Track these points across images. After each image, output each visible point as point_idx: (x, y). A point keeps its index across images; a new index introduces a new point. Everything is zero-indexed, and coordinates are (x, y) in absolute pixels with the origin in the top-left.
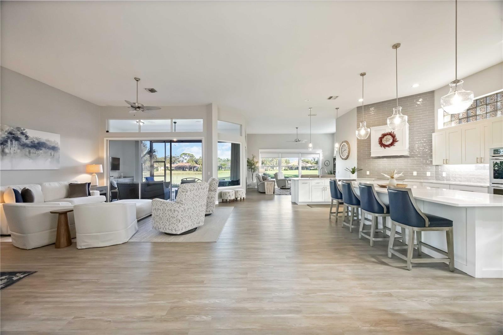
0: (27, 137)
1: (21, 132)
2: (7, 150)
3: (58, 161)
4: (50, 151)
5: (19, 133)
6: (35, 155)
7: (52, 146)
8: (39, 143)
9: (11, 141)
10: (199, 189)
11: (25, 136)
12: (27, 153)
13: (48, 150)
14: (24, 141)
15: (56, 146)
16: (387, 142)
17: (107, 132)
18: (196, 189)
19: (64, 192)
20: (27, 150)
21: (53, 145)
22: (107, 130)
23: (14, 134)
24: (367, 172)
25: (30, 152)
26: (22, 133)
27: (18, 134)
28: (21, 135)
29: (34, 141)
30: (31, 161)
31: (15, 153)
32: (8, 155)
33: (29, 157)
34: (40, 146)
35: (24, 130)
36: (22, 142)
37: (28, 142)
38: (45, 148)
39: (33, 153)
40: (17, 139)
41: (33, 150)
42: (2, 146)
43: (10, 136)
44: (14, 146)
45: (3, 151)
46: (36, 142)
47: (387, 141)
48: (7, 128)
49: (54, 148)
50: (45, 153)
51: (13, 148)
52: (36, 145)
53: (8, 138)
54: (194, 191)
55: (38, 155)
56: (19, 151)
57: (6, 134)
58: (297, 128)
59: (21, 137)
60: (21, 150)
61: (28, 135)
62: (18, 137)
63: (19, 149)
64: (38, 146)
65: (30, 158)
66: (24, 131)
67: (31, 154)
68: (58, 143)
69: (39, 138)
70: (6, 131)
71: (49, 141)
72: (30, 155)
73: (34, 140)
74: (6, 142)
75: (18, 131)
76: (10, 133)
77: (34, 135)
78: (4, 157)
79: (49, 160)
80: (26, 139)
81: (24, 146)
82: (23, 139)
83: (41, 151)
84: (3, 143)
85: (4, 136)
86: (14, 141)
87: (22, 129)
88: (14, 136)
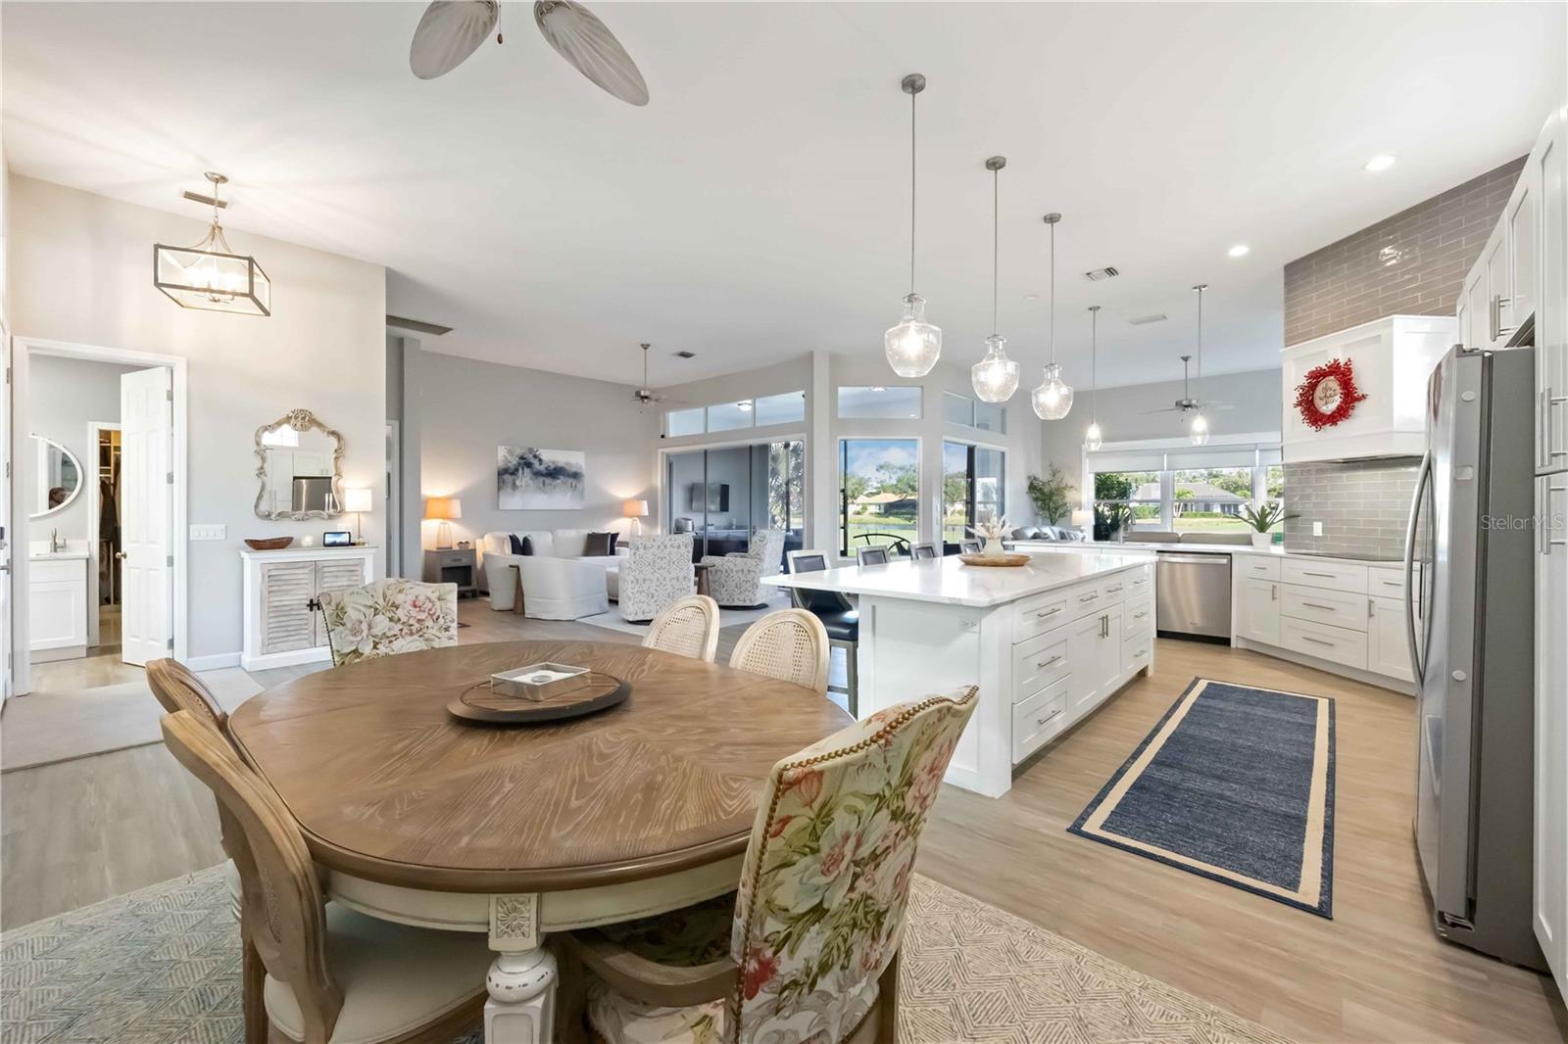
0: (540, 460)
1: (534, 454)
2: (518, 483)
3: (582, 495)
4: (571, 480)
5: (531, 456)
6: (551, 487)
8: (555, 469)
9: (523, 469)
10: (665, 547)
11: (538, 459)
12: (541, 485)
13: (567, 479)
14: (537, 467)
15: (579, 471)
16: (1326, 403)
17: (663, 436)
18: (659, 547)
19: (581, 546)
20: (541, 479)
21: (574, 470)
22: (661, 434)
23: (526, 458)
24: (1315, 523)
25: (544, 485)
26: (535, 457)
27: (530, 458)
28: (534, 459)
29: (549, 466)
30: (545, 496)
31: (526, 486)
32: (520, 489)
33: (543, 491)
34: (557, 473)
35: (537, 451)
36: (535, 469)
37: (542, 468)
38: (564, 475)
39: (549, 484)
40: (529, 465)
41: (548, 480)
42: (513, 476)
43: (522, 461)
44: (526, 475)
45: (514, 484)
46: (552, 467)
47: (1327, 398)
48: (519, 452)
49: (576, 476)
50: (564, 483)
51: (524, 478)
52: (552, 471)
53: (519, 464)
54: (655, 549)
55: (555, 487)
56: (531, 482)
57: (517, 459)
58: (1186, 359)
59: (534, 462)
60: (534, 481)
61: (541, 457)
62: (530, 462)
63: (531, 479)
64: (554, 473)
65: (545, 492)
66: (537, 453)
67: (546, 486)
68: (581, 466)
69: (555, 460)
70: (516, 456)
71: (568, 464)
72: (544, 488)
73: (550, 464)
74: (517, 470)
75: (530, 453)
76: (522, 458)
77: (551, 456)
78: (517, 492)
79: (569, 494)
80: (540, 464)
81: (538, 474)
82: (536, 463)
83: (558, 481)
84: (514, 472)
85: (515, 462)
86: (526, 469)
87: (535, 450)
88: (525, 462)
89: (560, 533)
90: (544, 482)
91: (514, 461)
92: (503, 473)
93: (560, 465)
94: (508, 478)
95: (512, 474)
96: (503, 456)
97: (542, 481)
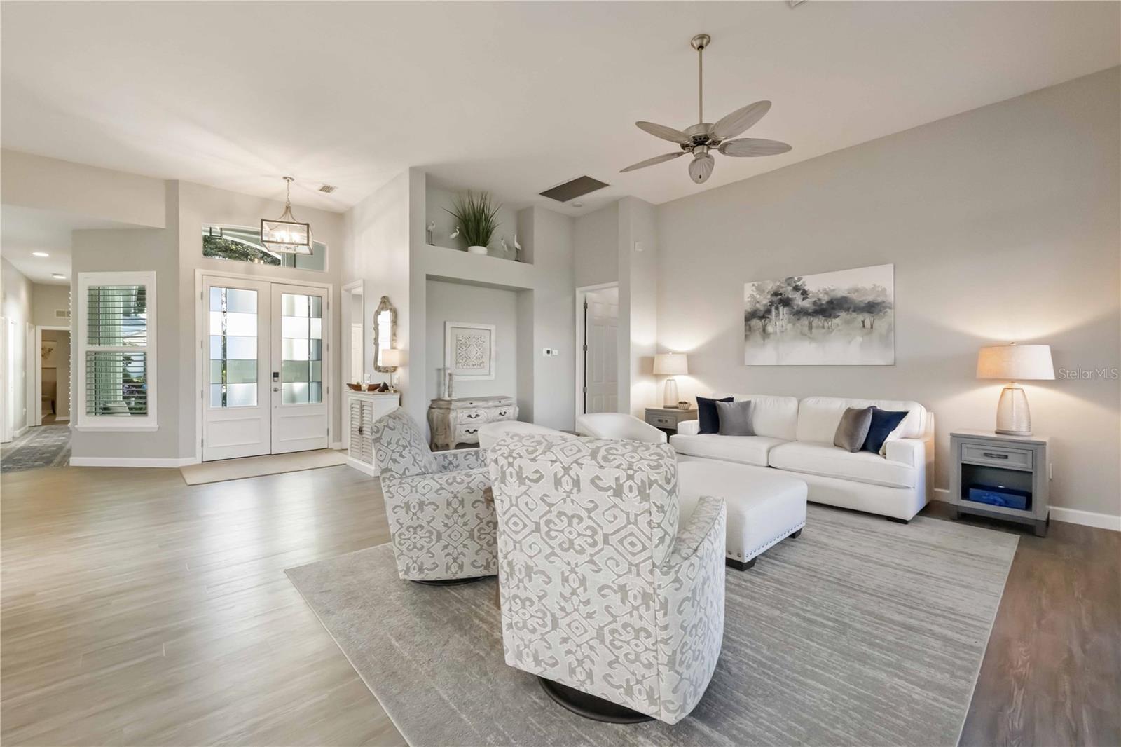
0: (805, 293)
1: (794, 285)
2: (770, 329)
3: (885, 341)
4: (860, 317)
5: (790, 288)
6: (823, 331)
7: (867, 302)
8: (831, 302)
9: (777, 308)
11: (800, 292)
12: (806, 329)
13: (854, 315)
14: (800, 303)
15: (880, 299)
20: (805, 321)
21: (869, 298)
23: (781, 294)
25: (810, 327)
26: (796, 288)
27: (789, 292)
28: (795, 292)
29: (819, 299)
30: (813, 345)
31: (783, 332)
32: (774, 337)
33: (810, 338)
34: (833, 308)
35: (799, 279)
36: (795, 307)
37: (807, 304)
38: (847, 310)
39: (818, 327)
40: (786, 302)
41: (817, 321)
42: (763, 320)
43: (776, 299)
44: (781, 316)
45: (764, 330)
46: (825, 299)
48: (770, 286)
49: (873, 308)
50: (847, 322)
51: (780, 322)
52: (824, 307)
53: (772, 303)
55: (830, 330)
56: (789, 326)
57: (769, 296)
59: (794, 296)
60: (794, 325)
61: (806, 288)
62: (788, 298)
63: (790, 322)
64: (829, 308)
65: (812, 339)
66: (799, 283)
67: (813, 330)
68: (884, 290)
69: (832, 288)
70: (769, 292)
71: (857, 290)
72: (811, 333)
73: (821, 296)
74: (769, 311)
75: (789, 285)
76: (776, 294)
77: (819, 285)
78: (768, 341)
79: (859, 339)
80: (804, 299)
81: (801, 313)
82: (798, 297)
83: (836, 321)
84: (764, 315)
85: (765, 302)
86: (781, 309)
87: (796, 279)
88: (780, 299)
89: (810, 402)
90: (810, 324)
91: (765, 300)
92: (751, 316)
93: (840, 294)
94: (756, 323)
95: (761, 318)
96: (751, 294)
97: (807, 323)
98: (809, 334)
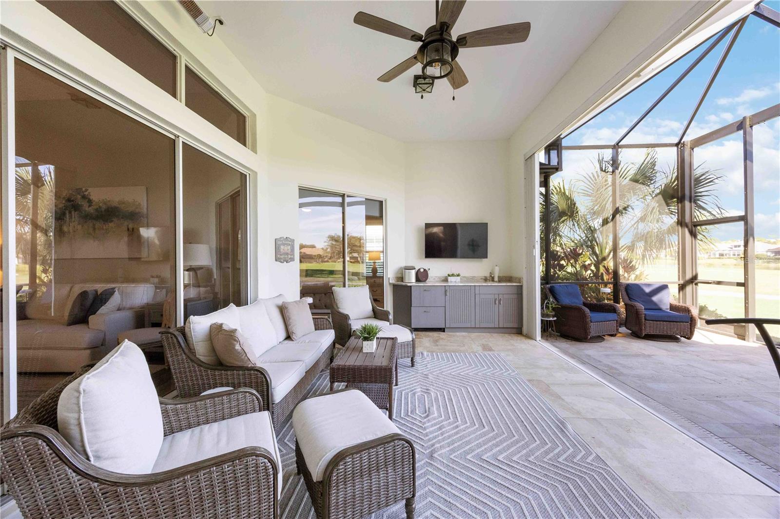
0: (90, 202)
1: (82, 194)
2: (65, 228)
4: (126, 223)
5: (79, 197)
6: (103, 232)
7: (130, 211)
8: (108, 210)
9: (70, 212)
11: (87, 200)
12: (91, 230)
13: (122, 221)
14: (87, 209)
15: (137, 211)
21: (131, 209)
23: (73, 201)
25: (94, 229)
26: (84, 197)
27: (80, 202)
28: (83, 200)
29: (100, 207)
30: (96, 243)
31: (74, 231)
33: (94, 237)
34: (109, 215)
35: (86, 190)
36: (83, 212)
37: (91, 210)
38: (118, 217)
39: (99, 229)
40: (76, 207)
41: (98, 224)
42: (60, 221)
43: (69, 204)
44: (73, 219)
45: (61, 229)
46: (104, 207)
48: (65, 193)
49: (133, 216)
50: (118, 226)
51: (73, 223)
52: (103, 213)
53: (66, 207)
55: (107, 231)
56: (79, 227)
57: (64, 202)
59: (83, 204)
60: (82, 226)
61: (91, 198)
62: (78, 204)
63: (79, 224)
64: (106, 215)
66: (86, 193)
67: (96, 231)
68: (140, 204)
69: (109, 199)
70: (64, 198)
71: (123, 203)
72: (95, 233)
73: (101, 205)
74: (64, 214)
75: (79, 194)
76: (69, 200)
77: (100, 195)
80: (89, 206)
81: (87, 217)
82: (85, 204)
83: (111, 225)
84: (60, 217)
85: (61, 206)
86: (73, 213)
87: (84, 189)
88: (72, 204)
90: (94, 225)
93: (115, 204)
95: (58, 219)
97: (91, 225)
98: (93, 234)
